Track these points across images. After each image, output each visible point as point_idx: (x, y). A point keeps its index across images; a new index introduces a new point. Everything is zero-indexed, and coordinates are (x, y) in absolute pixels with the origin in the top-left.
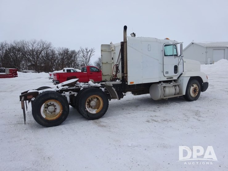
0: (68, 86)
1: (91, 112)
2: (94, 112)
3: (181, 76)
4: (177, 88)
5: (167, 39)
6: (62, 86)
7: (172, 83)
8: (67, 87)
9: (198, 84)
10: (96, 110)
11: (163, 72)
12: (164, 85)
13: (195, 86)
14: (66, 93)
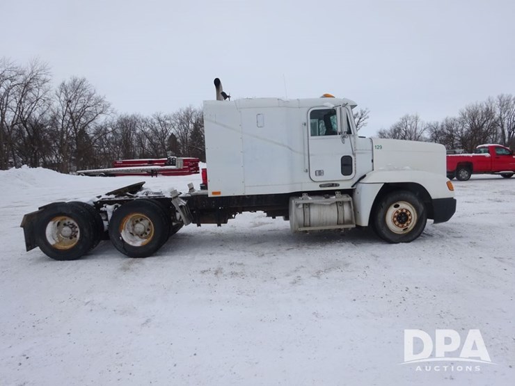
0: (114, 194)
1: (131, 243)
2: (138, 243)
3: (361, 181)
4: (346, 208)
5: (326, 96)
6: (106, 194)
7: (334, 197)
8: (112, 196)
9: (416, 201)
10: (145, 240)
11: (308, 171)
12: (310, 199)
13: (404, 206)
14: (108, 206)
